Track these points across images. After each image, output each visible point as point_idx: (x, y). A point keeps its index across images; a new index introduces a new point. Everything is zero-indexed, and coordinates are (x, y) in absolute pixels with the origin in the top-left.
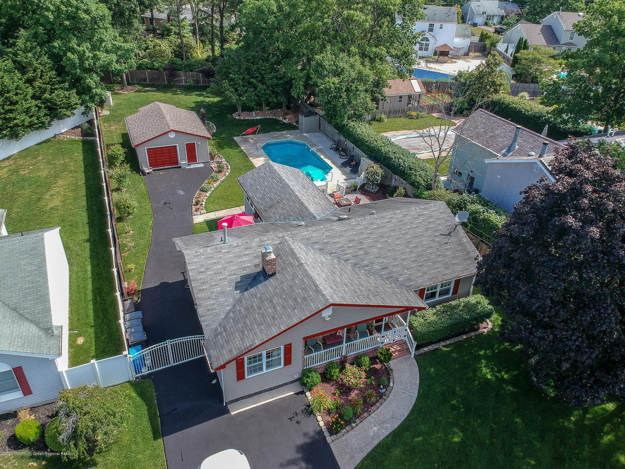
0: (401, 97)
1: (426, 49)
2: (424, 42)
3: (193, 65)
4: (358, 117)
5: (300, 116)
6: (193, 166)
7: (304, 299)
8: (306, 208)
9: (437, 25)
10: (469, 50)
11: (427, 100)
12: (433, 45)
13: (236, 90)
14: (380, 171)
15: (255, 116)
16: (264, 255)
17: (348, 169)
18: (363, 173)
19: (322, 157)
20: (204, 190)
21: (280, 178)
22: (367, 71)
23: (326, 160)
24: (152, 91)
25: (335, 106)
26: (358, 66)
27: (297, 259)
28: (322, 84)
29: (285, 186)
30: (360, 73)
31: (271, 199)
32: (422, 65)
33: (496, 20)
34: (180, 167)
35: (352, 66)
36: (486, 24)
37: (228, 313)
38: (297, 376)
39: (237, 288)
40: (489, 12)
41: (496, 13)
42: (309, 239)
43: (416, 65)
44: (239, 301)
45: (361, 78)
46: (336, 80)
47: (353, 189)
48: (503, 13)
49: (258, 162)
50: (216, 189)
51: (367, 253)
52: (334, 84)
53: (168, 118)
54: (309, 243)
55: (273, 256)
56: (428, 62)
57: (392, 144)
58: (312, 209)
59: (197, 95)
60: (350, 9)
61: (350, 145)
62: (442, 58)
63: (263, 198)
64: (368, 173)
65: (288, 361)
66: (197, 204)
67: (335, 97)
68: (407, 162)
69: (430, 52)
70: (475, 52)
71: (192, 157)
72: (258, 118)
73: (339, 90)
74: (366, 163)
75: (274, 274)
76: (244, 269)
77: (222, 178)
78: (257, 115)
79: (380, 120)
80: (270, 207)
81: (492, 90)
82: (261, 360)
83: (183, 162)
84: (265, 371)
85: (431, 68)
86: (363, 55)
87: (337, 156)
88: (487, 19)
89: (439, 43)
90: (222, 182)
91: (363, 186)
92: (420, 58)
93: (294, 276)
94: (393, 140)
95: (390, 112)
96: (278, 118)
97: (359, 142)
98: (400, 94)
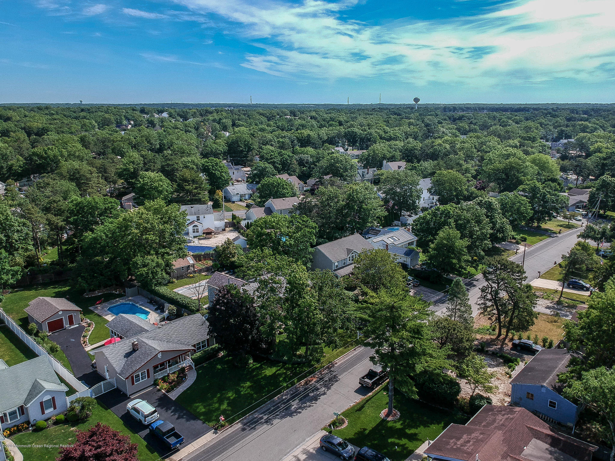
0: (183, 268)
1: (198, 232)
2: (195, 228)
3: (47, 270)
4: (160, 284)
5: (126, 289)
6: (72, 327)
7: (151, 353)
8: (143, 328)
9: (201, 217)
10: (226, 227)
11: (199, 266)
12: (201, 229)
13: (87, 282)
14: (175, 308)
15: (97, 293)
16: (133, 343)
17: (159, 311)
18: (167, 311)
19: (143, 308)
20: (84, 337)
21: (128, 320)
22: (160, 261)
23: (146, 309)
24: (21, 291)
25: (147, 281)
26: (156, 259)
27: (145, 343)
28: (138, 272)
29: (131, 323)
30: (157, 263)
31: (126, 329)
32: (196, 243)
33: (247, 197)
34: (66, 329)
35: (153, 261)
36: (241, 200)
37: (124, 365)
38: (152, 383)
39: (125, 357)
40: (242, 193)
41: (246, 193)
42: (148, 337)
43: (192, 243)
44: (127, 361)
45: (158, 265)
46: (145, 269)
47: (163, 320)
48: (250, 192)
49: (110, 318)
50: (91, 334)
51: (171, 337)
52: (144, 271)
53: (54, 305)
54: (148, 338)
55: (136, 343)
56: (199, 239)
57: (178, 294)
58: (146, 328)
59: (52, 288)
60: (147, 234)
61: (158, 299)
62: (208, 236)
63: (122, 330)
64: (169, 310)
65: (148, 377)
66: (84, 342)
67: (146, 277)
68: (187, 301)
69: (200, 233)
70: (230, 227)
71: (71, 323)
72: (100, 294)
73: (147, 273)
74: (167, 305)
75: (138, 349)
76: (126, 351)
77: (92, 329)
78: (99, 292)
79: (173, 282)
80: (127, 332)
81: (231, 256)
82: (139, 376)
83: (66, 325)
84: (141, 381)
85: (202, 244)
86: (157, 254)
87: (152, 306)
88: (241, 197)
89: (205, 227)
90: (92, 331)
91: (168, 317)
92: (194, 237)
93: (146, 348)
94: (179, 292)
95: (178, 277)
96: (112, 292)
97: (163, 297)
98: (182, 266)
